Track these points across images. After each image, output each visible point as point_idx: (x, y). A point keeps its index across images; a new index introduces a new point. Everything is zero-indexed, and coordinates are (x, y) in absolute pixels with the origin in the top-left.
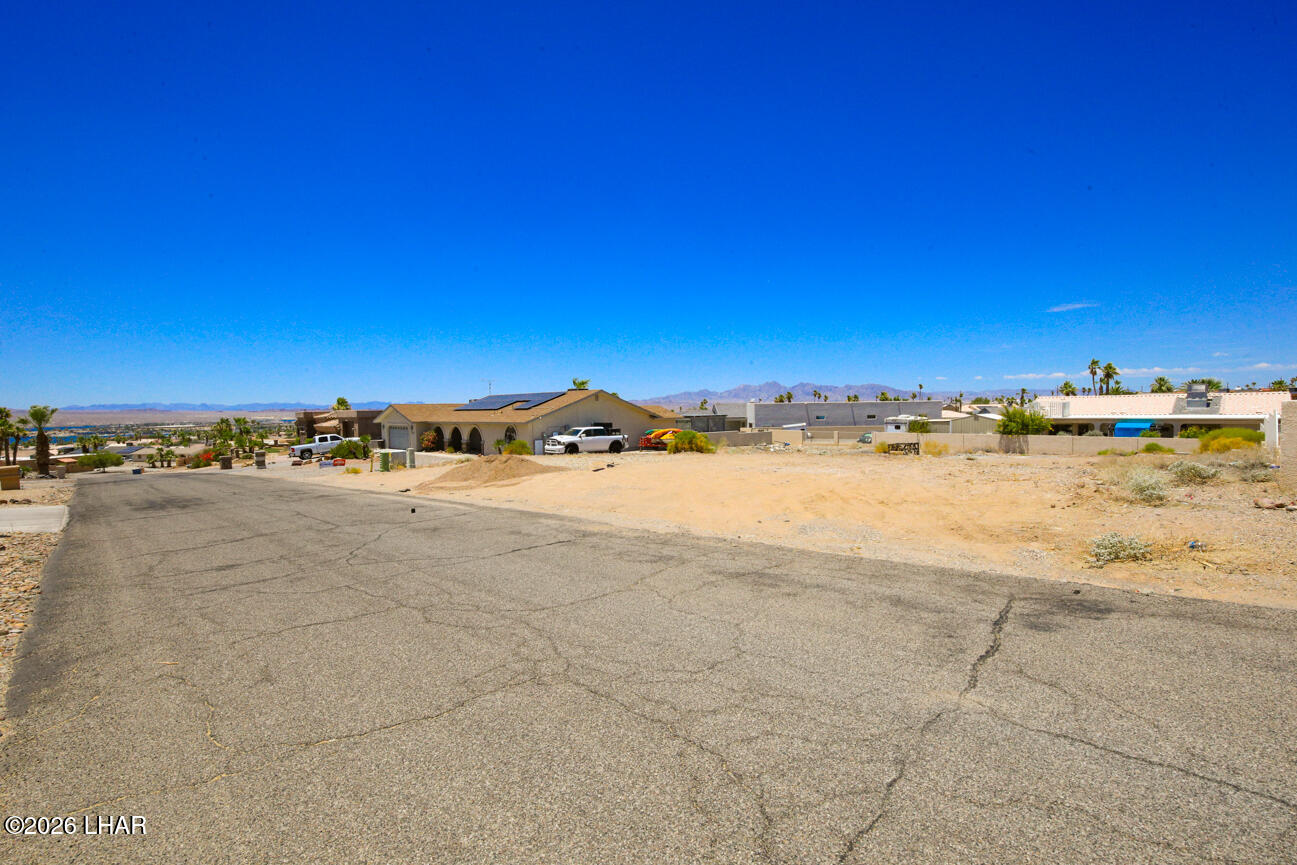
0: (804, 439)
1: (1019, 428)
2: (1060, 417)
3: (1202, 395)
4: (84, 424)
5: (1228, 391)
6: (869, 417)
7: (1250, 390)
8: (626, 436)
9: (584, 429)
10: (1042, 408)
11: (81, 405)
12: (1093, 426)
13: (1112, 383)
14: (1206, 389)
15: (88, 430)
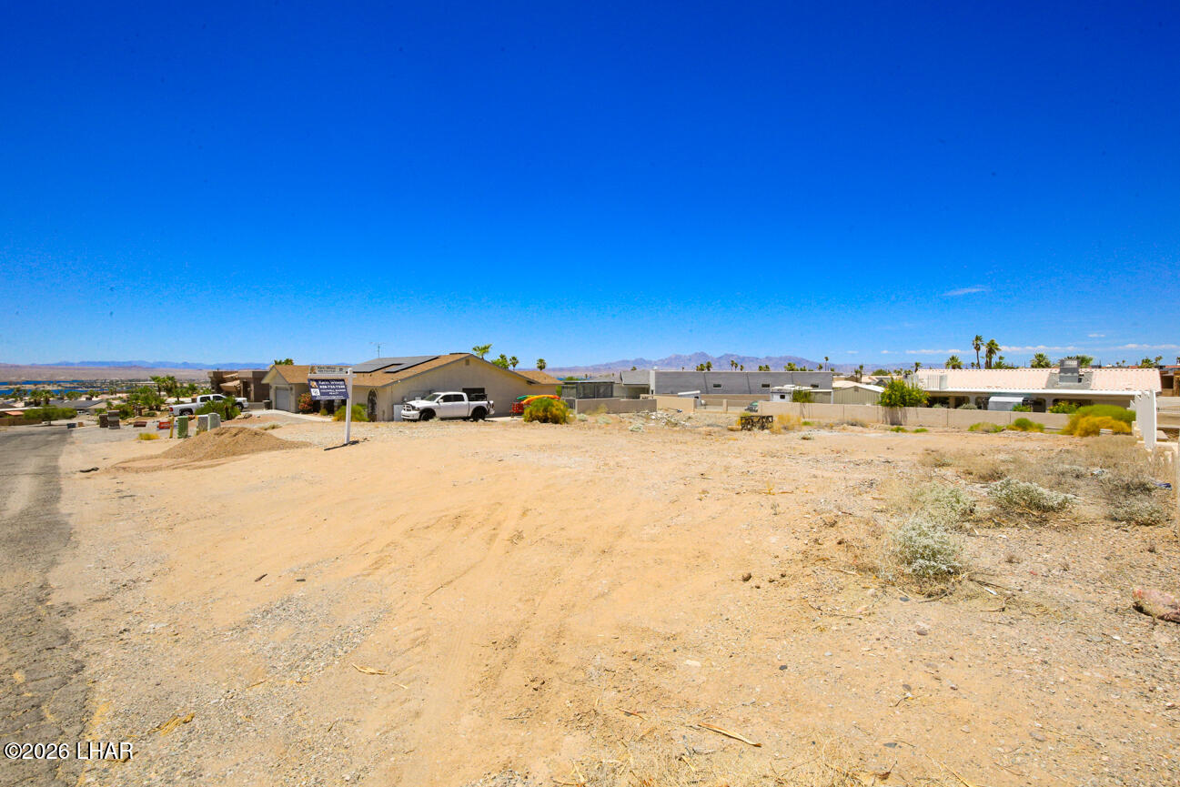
0: (696, 406)
1: (899, 399)
2: (938, 389)
3: (1074, 370)
4: (72, 379)
5: (1100, 367)
6: (764, 386)
7: (1120, 367)
8: (491, 402)
9: (443, 394)
10: (921, 381)
11: (71, 361)
12: (968, 399)
13: (995, 359)
14: (1078, 366)
15: (75, 385)
